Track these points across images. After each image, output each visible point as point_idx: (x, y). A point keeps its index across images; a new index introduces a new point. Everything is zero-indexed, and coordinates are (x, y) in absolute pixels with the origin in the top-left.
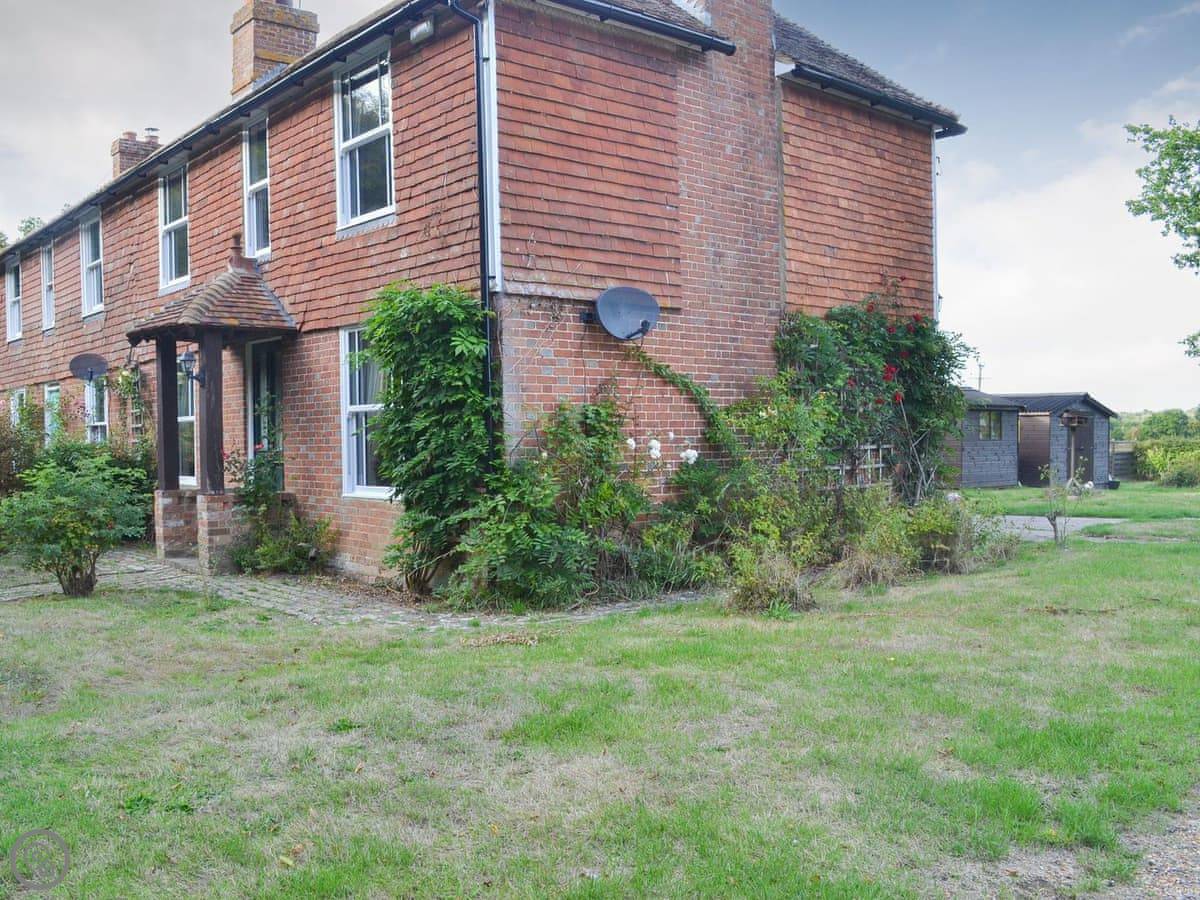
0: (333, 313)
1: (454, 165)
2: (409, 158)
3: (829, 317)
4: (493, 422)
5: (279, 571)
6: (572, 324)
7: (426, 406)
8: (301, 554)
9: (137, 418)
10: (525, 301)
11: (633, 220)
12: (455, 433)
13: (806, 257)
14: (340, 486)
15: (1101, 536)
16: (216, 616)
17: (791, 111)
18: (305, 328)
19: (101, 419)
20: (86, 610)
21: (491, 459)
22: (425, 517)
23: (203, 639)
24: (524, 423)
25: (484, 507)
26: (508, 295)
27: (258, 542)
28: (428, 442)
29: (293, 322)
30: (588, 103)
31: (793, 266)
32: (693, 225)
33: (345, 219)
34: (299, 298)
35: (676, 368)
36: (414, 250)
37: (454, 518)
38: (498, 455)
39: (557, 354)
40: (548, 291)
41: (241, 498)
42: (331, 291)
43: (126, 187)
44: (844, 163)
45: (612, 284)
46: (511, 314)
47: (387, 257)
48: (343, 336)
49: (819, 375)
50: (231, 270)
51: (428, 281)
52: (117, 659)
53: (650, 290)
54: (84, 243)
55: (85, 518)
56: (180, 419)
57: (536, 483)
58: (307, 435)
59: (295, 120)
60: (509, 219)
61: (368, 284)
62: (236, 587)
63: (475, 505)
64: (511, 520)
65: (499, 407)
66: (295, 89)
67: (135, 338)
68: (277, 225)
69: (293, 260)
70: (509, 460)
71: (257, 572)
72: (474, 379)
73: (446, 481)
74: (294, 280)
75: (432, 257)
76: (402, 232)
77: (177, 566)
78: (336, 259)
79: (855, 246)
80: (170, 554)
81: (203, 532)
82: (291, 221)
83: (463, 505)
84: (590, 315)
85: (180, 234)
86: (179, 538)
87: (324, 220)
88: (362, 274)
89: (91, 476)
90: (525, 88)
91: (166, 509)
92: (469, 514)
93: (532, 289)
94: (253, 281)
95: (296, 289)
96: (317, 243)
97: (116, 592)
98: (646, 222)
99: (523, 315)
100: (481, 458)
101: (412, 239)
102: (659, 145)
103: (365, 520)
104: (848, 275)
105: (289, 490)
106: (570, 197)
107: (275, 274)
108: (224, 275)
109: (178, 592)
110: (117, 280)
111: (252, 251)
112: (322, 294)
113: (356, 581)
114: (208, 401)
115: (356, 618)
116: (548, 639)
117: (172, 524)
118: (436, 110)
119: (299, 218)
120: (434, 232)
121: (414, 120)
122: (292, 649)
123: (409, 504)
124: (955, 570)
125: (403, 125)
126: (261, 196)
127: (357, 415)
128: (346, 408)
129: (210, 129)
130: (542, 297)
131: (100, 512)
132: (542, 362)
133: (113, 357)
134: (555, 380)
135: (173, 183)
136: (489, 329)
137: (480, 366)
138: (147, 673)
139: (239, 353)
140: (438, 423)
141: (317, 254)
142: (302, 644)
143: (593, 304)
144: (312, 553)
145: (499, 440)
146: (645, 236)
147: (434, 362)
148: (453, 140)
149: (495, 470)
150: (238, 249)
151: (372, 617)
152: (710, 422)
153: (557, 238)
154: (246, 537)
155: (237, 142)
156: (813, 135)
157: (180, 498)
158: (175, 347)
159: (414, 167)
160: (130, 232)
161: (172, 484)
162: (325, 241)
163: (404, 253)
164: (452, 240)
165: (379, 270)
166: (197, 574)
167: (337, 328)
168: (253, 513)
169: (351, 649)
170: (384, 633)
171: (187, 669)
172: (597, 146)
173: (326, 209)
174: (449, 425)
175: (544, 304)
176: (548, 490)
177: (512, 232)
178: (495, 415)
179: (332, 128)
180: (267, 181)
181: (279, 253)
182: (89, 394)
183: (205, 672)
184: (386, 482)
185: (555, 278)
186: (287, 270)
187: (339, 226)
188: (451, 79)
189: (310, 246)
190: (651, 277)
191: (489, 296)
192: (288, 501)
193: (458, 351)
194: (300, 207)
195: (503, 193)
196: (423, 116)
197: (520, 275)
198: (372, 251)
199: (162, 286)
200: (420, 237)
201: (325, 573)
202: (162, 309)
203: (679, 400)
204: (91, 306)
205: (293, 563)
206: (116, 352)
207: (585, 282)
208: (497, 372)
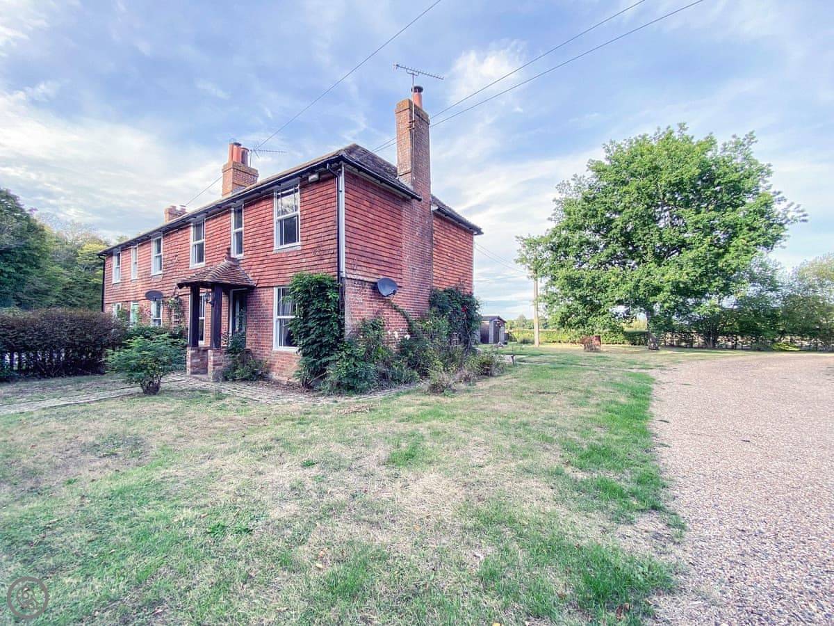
0: (271, 281)
1: (326, 229)
2: (307, 225)
3: (445, 291)
4: (341, 325)
5: (244, 380)
6: (368, 291)
7: (314, 318)
8: (254, 373)
9: (177, 317)
10: (353, 281)
11: (388, 255)
12: (326, 328)
13: (438, 271)
14: (272, 346)
15: (523, 361)
16: (222, 402)
17: (436, 222)
18: (258, 286)
19: (159, 316)
20: (158, 402)
21: (340, 338)
22: (312, 360)
23: (219, 415)
24: (352, 326)
25: (336, 356)
26: (348, 279)
27: (235, 369)
28: (314, 331)
29: (253, 283)
30: (375, 212)
31: (435, 274)
32: (406, 258)
33: (277, 246)
34: (256, 274)
35: (400, 307)
36: (309, 260)
37: (324, 360)
38: (342, 336)
39: (363, 300)
40: (361, 278)
41: (228, 351)
42: (270, 273)
43: (175, 226)
44: (450, 241)
45: (381, 277)
46: (349, 286)
47: (296, 261)
48: (276, 290)
49: (442, 310)
50: (226, 261)
51: (314, 271)
52: (179, 429)
53: (394, 280)
54: (154, 246)
55: (157, 361)
56: (200, 318)
57: (357, 347)
58: (257, 327)
59: (256, 206)
60: (348, 251)
61: (287, 271)
62: (227, 388)
63: (332, 355)
64: (348, 361)
65: (344, 319)
66: (258, 194)
67: (180, 286)
68: (246, 246)
69: (253, 260)
70: (346, 338)
71: (234, 380)
72: (335, 308)
73: (321, 346)
74: (253, 267)
75: (316, 263)
76: (302, 252)
77: (197, 378)
78: (273, 260)
79: (452, 269)
80: (192, 373)
81: (210, 365)
82: (253, 245)
83: (328, 355)
84: (375, 287)
85: (201, 247)
86: (197, 367)
87: (268, 245)
88: (285, 267)
89: (161, 343)
90: (354, 204)
91: (192, 355)
92: (330, 359)
93: (355, 277)
94: (236, 266)
95: (255, 271)
96: (265, 254)
97: (170, 392)
98: (392, 256)
99: (352, 286)
100: (336, 338)
101: (307, 255)
102: (397, 230)
103: (283, 360)
104: (450, 278)
105: (248, 347)
106: (369, 245)
107: (245, 265)
108: (222, 263)
109: (200, 391)
110: (170, 262)
111: (234, 255)
112: (266, 273)
113: (278, 383)
114: (215, 312)
115: (285, 401)
116: (373, 410)
117: (194, 361)
118: (319, 208)
119: (257, 244)
120: (318, 253)
121: (310, 211)
122: (262, 418)
123: (304, 355)
124: (492, 375)
125: (305, 212)
126: (239, 234)
127: (280, 319)
128: (276, 317)
129: (218, 206)
130: (359, 280)
131: (165, 358)
132: (358, 303)
133: (166, 292)
134: (362, 310)
135: (198, 226)
136: (340, 290)
137: (337, 305)
138: (196, 435)
139: (227, 294)
140: (319, 324)
141: (264, 258)
142: (266, 415)
143: (376, 283)
144: (260, 373)
145: (343, 331)
146: (392, 261)
147: (318, 302)
148: (326, 220)
149: (341, 342)
150: (229, 254)
151: (292, 400)
152: (410, 325)
153: (364, 259)
154: (229, 366)
155: (230, 212)
156: (441, 232)
157: (199, 350)
158: (199, 290)
159: (309, 229)
160: (176, 243)
161: (195, 344)
162: (269, 253)
163: (304, 260)
164: (325, 257)
165: (293, 266)
166: (207, 382)
167: (273, 287)
168: (233, 357)
169: (289, 416)
170: (301, 408)
171: (215, 431)
172: (377, 228)
173: (270, 241)
174: (324, 325)
175: (360, 282)
176: (361, 350)
177: (349, 256)
178: (342, 322)
179: (273, 211)
180: (243, 228)
181: (247, 257)
182: (153, 306)
183: (224, 432)
184: (295, 345)
185: (363, 273)
186: (251, 263)
187: (275, 248)
188: (326, 197)
189: (261, 255)
190: (393, 275)
191: (340, 279)
192: (248, 352)
193: (330, 297)
194: (257, 240)
195: (346, 241)
196: (313, 210)
197: (352, 271)
198: (290, 259)
199: (190, 266)
200: (312, 254)
201: (264, 380)
202: (194, 275)
203: (401, 317)
204: (155, 271)
205: (250, 377)
206: (169, 290)
207: (373, 275)
208: (343, 306)
